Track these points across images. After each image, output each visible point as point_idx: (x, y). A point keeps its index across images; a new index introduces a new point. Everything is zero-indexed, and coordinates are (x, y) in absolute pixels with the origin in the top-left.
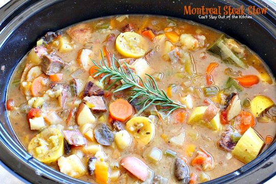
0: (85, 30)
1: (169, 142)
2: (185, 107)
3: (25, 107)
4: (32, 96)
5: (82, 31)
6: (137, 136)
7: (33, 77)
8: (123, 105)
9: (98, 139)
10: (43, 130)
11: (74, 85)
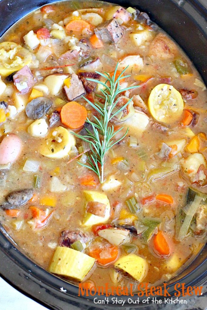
0: (167, 51)
1: (51, 177)
2: (102, 182)
3: (48, 24)
4: (65, 26)
5: (166, 48)
6: (49, 141)
7: (88, 20)
8: (80, 115)
9: (32, 103)
10: (26, 48)
11: (91, 61)
